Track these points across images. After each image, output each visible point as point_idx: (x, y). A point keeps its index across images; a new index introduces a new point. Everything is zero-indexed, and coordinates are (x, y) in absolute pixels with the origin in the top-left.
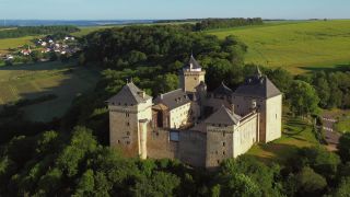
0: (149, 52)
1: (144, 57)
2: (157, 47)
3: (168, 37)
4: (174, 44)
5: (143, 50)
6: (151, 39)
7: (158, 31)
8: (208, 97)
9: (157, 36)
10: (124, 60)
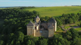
0: (14, 15)
1: (13, 16)
2: (16, 14)
3: (18, 11)
4: (20, 13)
5: (12, 14)
6: (14, 11)
7: (15, 10)
8: (41, 23)
9: (15, 11)
10: (8, 17)
